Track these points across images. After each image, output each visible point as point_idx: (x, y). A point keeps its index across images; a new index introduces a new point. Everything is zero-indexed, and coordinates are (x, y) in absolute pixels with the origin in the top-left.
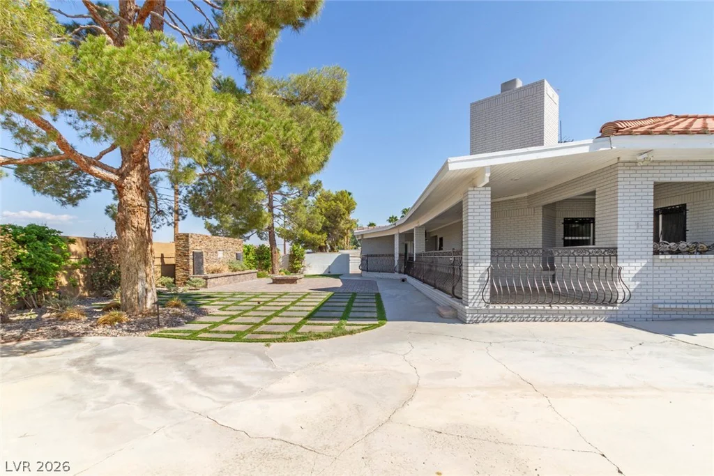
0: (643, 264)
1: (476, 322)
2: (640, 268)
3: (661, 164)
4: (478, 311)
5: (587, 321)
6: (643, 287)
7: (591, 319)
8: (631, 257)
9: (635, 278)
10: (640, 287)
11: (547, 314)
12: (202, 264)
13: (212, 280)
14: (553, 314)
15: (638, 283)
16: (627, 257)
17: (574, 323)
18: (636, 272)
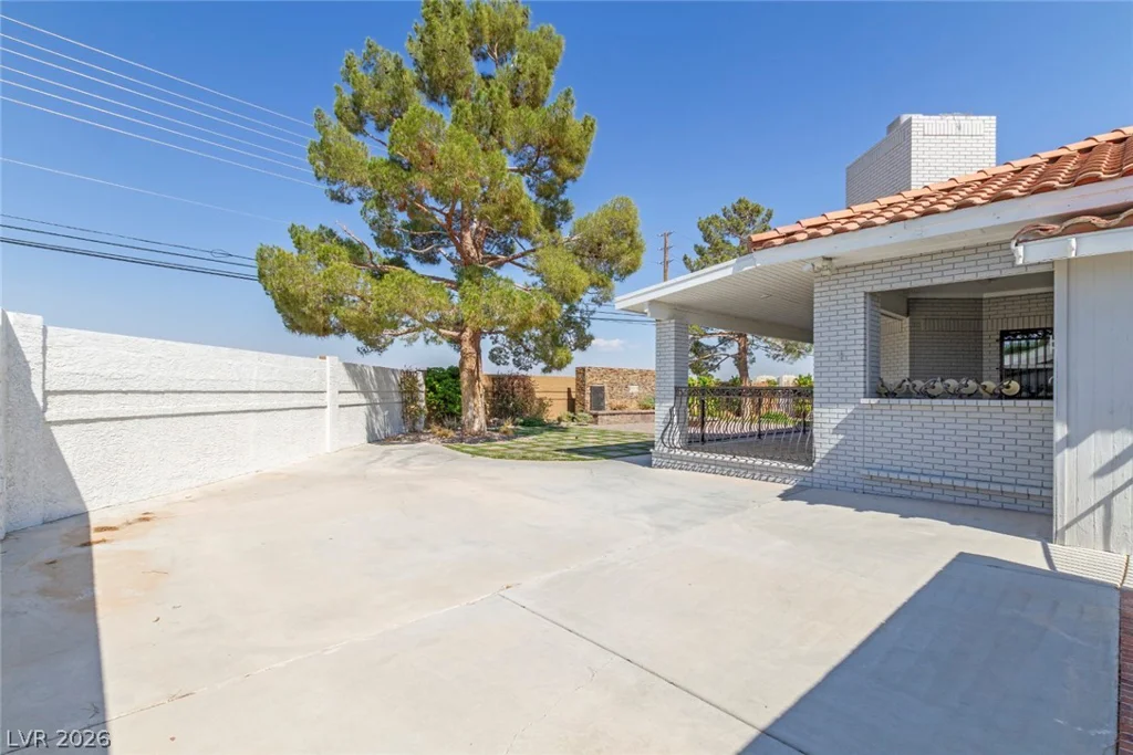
0: (849, 411)
1: (660, 467)
2: (845, 416)
3: (876, 266)
4: (662, 456)
5: (774, 481)
6: (849, 443)
7: (778, 480)
8: (832, 400)
9: (836, 430)
10: (844, 442)
11: (728, 467)
12: (603, 399)
13: (605, 418)
14: (735, 468)
15: (841, 437)
16: (826, 400)
17: (757, 481)
18: (839, 421)
